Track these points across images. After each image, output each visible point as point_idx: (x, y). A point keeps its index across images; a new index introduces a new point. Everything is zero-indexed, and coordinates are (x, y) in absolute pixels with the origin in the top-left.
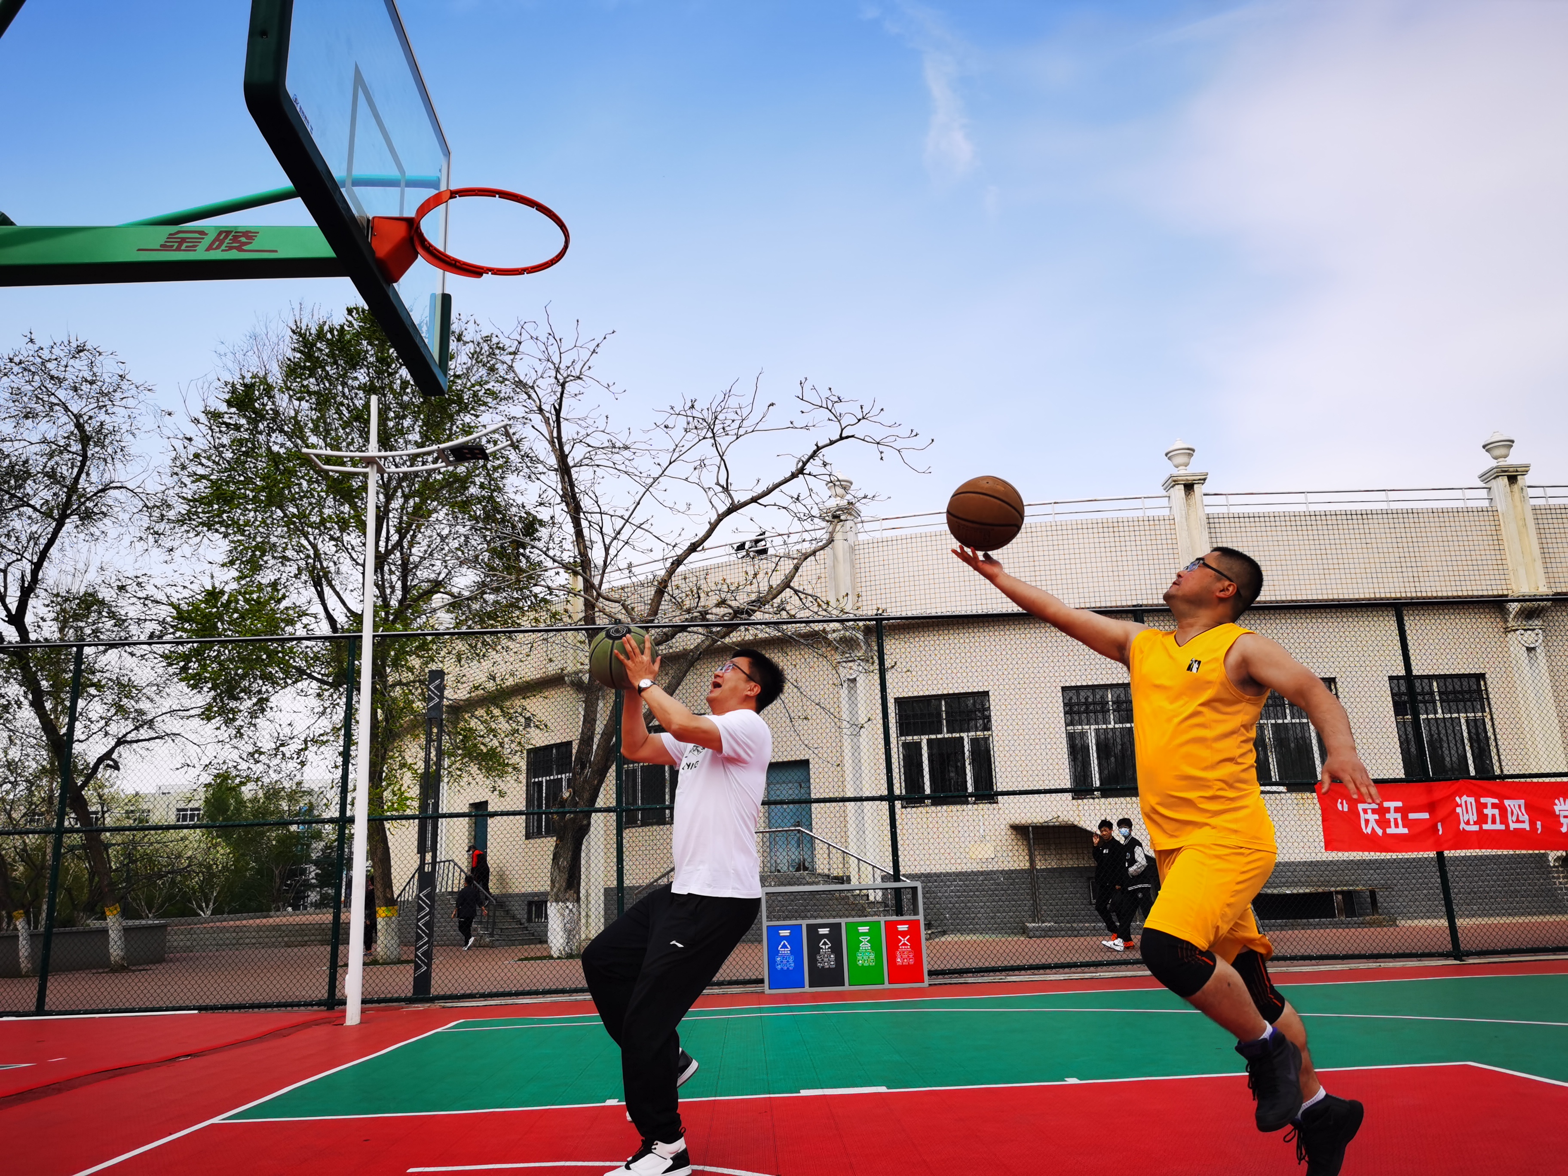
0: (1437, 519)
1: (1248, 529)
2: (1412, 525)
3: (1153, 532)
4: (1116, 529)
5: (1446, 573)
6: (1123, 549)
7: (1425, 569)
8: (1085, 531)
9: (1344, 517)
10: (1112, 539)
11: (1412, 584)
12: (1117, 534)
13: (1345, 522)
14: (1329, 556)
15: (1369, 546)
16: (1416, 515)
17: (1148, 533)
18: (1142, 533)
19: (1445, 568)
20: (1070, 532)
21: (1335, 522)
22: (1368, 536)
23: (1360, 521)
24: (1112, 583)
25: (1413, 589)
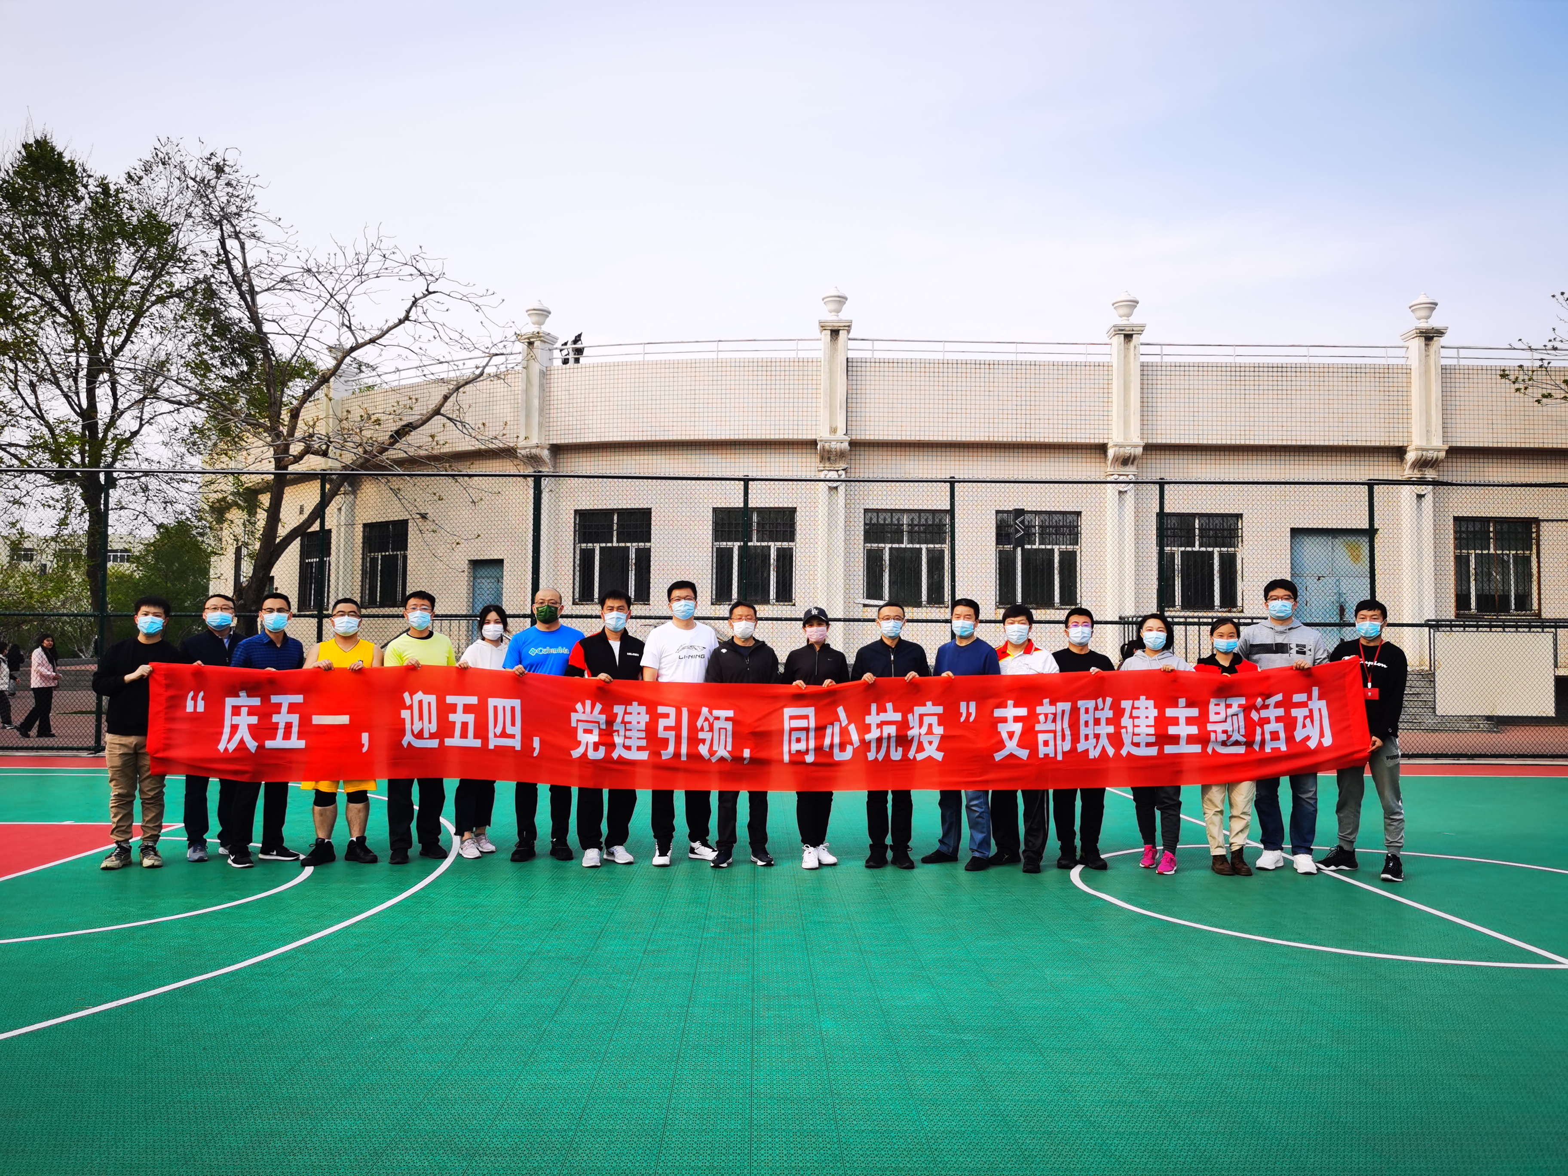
0: (1056, 372)
1: (886, 374)
2: (1033, 376)
3: (801, 373)
4: (769, 368)
5: (1056, 422)
6: (773, 387)
7: (1037, 417)
8: (742, 369)
9: (973, 366)
10: (764, 378)
11: (1023, 430)
12: (769, 373)
13: (973, 371)
14: (955, 402)
15: (991, 393)
16: (1037, 367)
17: (796, 373)
18: (792, 373)
19: (1055, 417)
20: (728, 369)
21: (964, 371)
22: (991, 384)
23: (987, 371)
24: (759, 418)
25: (1024, 435)
